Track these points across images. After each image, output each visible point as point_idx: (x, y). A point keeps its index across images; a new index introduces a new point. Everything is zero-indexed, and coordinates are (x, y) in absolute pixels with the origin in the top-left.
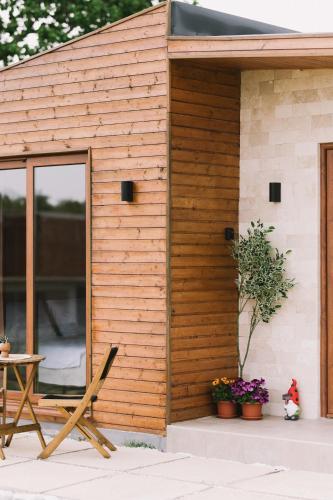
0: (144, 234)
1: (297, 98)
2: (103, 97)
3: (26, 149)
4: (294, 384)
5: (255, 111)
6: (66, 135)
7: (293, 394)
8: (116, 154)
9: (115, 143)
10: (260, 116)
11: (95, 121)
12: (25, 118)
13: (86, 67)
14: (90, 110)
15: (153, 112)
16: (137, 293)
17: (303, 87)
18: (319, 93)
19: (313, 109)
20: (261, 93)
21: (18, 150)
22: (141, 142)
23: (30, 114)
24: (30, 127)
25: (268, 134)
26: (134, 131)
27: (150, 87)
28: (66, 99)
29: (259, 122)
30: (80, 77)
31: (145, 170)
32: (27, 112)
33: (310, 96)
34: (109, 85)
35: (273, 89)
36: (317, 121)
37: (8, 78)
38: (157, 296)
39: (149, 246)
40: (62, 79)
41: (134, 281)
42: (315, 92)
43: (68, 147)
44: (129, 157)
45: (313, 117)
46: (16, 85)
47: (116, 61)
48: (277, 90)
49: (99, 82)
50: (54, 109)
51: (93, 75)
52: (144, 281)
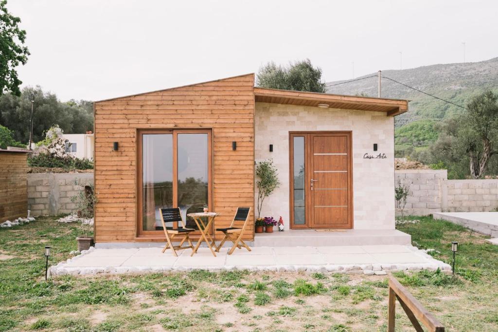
0: (241, 163)
1: (279, 114)
2: (221, 107)
3: (176, 126)
4: (281, 219)
5: (261, 118)
6: (200, 121)
7: (281, 222)
8: (227, 130)
9: (226, 126)
10: (263, 119)
11: (216, 116)
12: (175, 113)
13: (211, 94)
14: (213, 112)
15: (247, 115)
16: (238, 186)
17: (281, 110)
18: (289, 113)
19: (287, 118)
20: (263, 111)
21: (171, 126)
22: (240, 126)
23: (178, 111)
24: (179, 116)
25: (267, 126)
26: (237, 122)
27: (245, 105)
28: (200, 106)
29: (263, 122)
30: (207, 98)
31: (242, 138)
32: (177, 110)
33: (285, 114)
34: (223, 103)
35: (269, 110)
36: (288, 123)
37: (164, 94)
38: (249, 187)
39: (245, 167)
40: (197, 98)
41: (237, 181)
42: (287, 113)
43: (201, 126)
44: (234, 132)
45: (287, 122)
46: (170, 98)
47: (227, 93)
48: (271, 110)
49: (217, 101)
50: (193, 110)
51: (214, 98)
52: (242, 181)
